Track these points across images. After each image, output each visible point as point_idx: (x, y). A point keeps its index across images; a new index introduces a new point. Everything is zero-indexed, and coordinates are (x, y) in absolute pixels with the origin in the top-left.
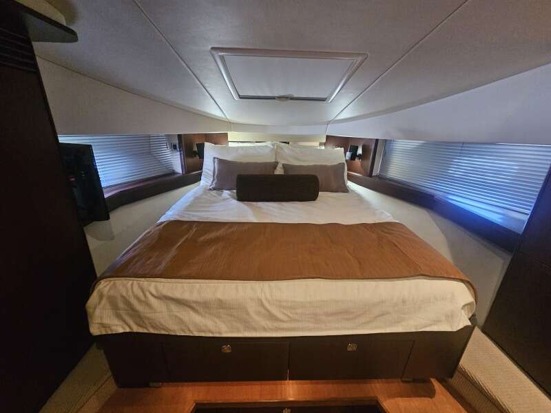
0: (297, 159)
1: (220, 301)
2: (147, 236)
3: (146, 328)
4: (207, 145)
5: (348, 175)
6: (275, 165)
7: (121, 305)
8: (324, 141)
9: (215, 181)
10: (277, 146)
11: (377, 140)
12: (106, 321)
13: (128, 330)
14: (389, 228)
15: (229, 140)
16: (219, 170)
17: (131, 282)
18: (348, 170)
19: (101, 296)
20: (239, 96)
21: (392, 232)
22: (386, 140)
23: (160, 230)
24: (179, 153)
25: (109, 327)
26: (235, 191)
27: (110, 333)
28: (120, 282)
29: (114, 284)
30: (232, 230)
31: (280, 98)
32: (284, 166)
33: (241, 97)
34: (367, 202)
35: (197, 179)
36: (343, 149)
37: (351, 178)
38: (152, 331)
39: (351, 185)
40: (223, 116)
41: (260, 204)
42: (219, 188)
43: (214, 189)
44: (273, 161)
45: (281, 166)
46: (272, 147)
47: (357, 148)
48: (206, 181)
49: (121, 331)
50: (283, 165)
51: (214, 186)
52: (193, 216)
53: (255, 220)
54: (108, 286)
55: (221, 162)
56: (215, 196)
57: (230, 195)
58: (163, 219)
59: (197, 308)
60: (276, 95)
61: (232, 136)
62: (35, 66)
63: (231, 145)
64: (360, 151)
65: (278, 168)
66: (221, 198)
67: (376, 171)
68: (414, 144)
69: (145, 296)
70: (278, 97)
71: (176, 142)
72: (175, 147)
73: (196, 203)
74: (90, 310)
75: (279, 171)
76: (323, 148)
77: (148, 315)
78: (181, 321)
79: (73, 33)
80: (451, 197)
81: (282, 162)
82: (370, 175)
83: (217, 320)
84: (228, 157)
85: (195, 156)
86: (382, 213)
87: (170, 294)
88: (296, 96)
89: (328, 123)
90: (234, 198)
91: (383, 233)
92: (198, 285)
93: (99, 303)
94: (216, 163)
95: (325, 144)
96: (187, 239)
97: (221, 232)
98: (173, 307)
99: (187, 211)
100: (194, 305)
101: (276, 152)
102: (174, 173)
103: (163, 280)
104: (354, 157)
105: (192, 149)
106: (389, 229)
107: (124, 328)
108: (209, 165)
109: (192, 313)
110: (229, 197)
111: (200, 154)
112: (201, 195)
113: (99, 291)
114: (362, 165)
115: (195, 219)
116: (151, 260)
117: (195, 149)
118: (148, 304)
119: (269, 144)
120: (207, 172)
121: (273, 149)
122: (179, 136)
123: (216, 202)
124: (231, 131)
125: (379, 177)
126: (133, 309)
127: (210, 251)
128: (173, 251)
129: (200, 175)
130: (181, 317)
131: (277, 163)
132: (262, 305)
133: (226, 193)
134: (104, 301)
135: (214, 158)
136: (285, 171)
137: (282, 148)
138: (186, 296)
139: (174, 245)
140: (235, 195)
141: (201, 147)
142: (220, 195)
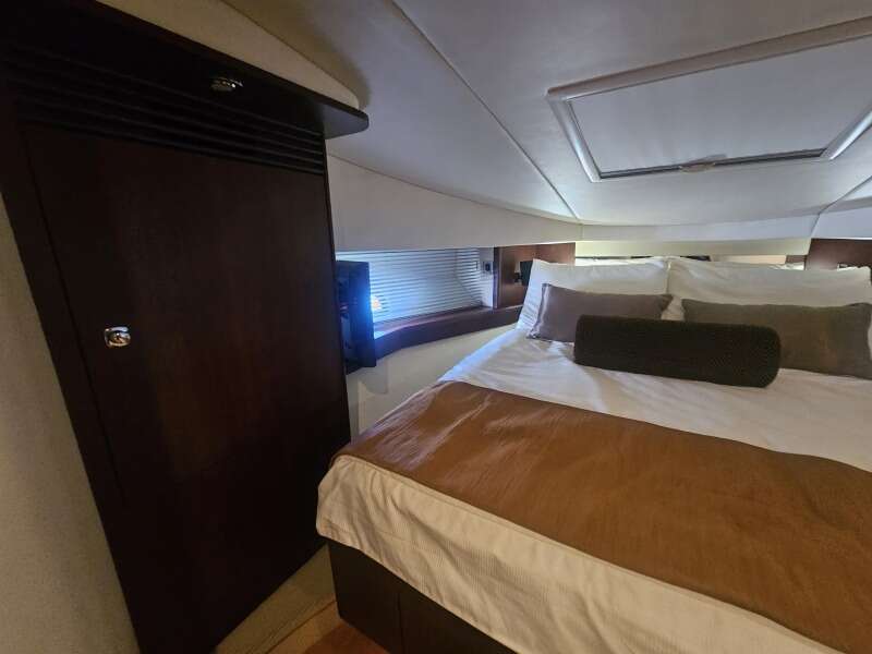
1: (496, 561)
2: (417, 400)
3: (380, 557)
4: (537, 264)
6: (664, 302)
7: (355, 504)
8: (805, 251)
9: (541, 324)
10: (674, 264)
12: (335, 521)
13: (358, 547)
15: (576, 255)
16: (550, 306)
17: (373, 471)
19: (336, 480)
20: (600, 173)
23: (434, 394)
24: (492, 276)
25: (337, 532)
26: (573, 344)
27: (336, 539)
28: (361, 465)
29: (354, 466)
30: (550, 419)
31: (689, 166)
32: (686, 304)
33: (602, 176)
35: (513, 318)
38: (386, 565)
40: (570, 215)
41: (619, 375)
42: (545, 336)
43: (538, 337)
44: (664, 292)
45: (679, 303)
46: (663, 266)
48: (527, 322)
49: (349, 543)
50: (684, 301)
51: (538, 331)
52: (493, 380)
53: (602, 408)
54: (345, 469)
55: (555, 291)
56: (534, 349)
57: (561, 350)
58: (448, 377)
59: (458, 558)
60: (681, 159)
61: (583, 247)
62: (324, 167)
63: (579, 263)
65: (670, 307)
66: (547, 354)
69: (385, 501)
70: (684, 165)
71: (490, 259)
72: (487, 267)
73: (503, 357)
74: (321, 495)
75: (673, 314)
76: (800, 267)
77: (384, 535)
78: (428, 571)
79: (363, 116)
81: (681, 295)
83: (487, 597)
84: (569, 284)
85: (516, 281)
87: (418, 514)
88: (730, 156)
89: (821, 210)
90: (570, 359)
92: (464, 514)
93: (333, 489)
94: (547, 292)
95: (805, 259)
96: (469, 418)
97: (529, 419)
98: (421, 538)
99: (484, 369)
100: (451, 550)
101: (670, 276)
102: (481, 306)
103: (414, 483)
105: (511, 269)
107: (354, 543)
108: (535, 296)
109: (447, 563)
110: (560, 354)
111: (524, 278)
112: (513, 345)
113: (335, 471)
115: (493, 386)
116: (410, 442)
117: (518, 270)
118: (386, 516)
119: (656, 260)
120: (530, 309)
121: (663, 271)
122: (496, 250)
123: (536, 361)
124: (581, 239)
126: (368, 518)
127: (500, 451)
128: (443, 436)
129: (519, 312)
130: (429, 560)
131: (668, 298)
132: (585, 613)
133: (556, 347)
134: (337, 489)
135: (545, 285)
136: (686, 316)
138: (442, 528)
139: (449, 424)
140: (572, 353)
141: (527, 266)
142: (545, 349)
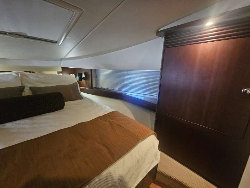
0: (42, 83)
5: (81, 89)
10: (21, 74)
11: (91, 70)
14: (113, 115)
18: (80, 86)
21: (115, 117)
22: (95, 70)
34: (96, 103)
36: (74, 75)
37: (82, 90)
39: (83, 94)
44: (20, 85)
45: (28, 89)
46: (16, 75)
47: (82, 74)
50: (30, 88)
64: (84, 76)
65: (25, 91)
67: (94, 85)
68: (109, 71)
76: (61, 75)
80: (126, 93)
81: (28, 86)
82: (92, 88)
86: (105, 107)
89: (61, 60)
91: (111, 120)
101: (21, 78)
104: (81, 79)
106: (113, 117)
114: (86, 83)
119: (13, 73)
125: (96, 88)
137: (26, 76)
